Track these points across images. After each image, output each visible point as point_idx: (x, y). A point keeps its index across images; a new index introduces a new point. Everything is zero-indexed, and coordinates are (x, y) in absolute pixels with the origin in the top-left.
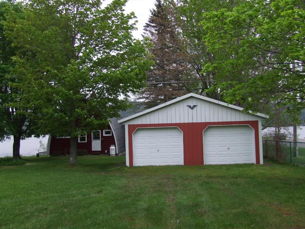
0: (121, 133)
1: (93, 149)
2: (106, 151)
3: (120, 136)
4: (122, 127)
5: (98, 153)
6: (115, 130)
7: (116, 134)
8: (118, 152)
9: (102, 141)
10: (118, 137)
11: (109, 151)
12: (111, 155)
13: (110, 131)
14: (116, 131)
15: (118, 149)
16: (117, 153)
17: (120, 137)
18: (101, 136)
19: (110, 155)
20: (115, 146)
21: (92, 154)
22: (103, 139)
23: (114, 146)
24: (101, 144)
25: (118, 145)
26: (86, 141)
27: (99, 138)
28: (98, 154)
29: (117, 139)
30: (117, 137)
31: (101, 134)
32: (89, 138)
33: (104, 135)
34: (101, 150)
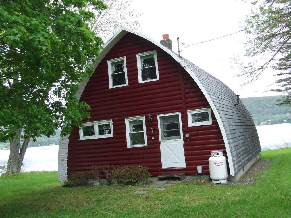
0: (234, 117)
1: (165, 164)
2: (200, 169)
3: (233, 124)
4: (235, 105)
5: (176, 175)
6: (221, 109)
7: (224, 120)
8: (235, 170)
9: (186, 140)
10: (232, 128)
11: (208, 168)
12: (215, 182)
13: (207, 113)
14: (222, 112)
15: (233, 161)
16: (232, 173)
17: (235, 128)
18: (183, 127)
19: (211, 180)
20: (225, 154)
21: (161, 179)
22: (187, 135)
23: (221, 153)
24: (185, 150)
25: (233, 149)
26: (146, 145)
27: (177, 133)
28: (179, 179)
29: (228, 132)
30: (228, 128)
31: (183, 122)
32: (153, 135)
33: (191, 124)
34: (187, 165)
